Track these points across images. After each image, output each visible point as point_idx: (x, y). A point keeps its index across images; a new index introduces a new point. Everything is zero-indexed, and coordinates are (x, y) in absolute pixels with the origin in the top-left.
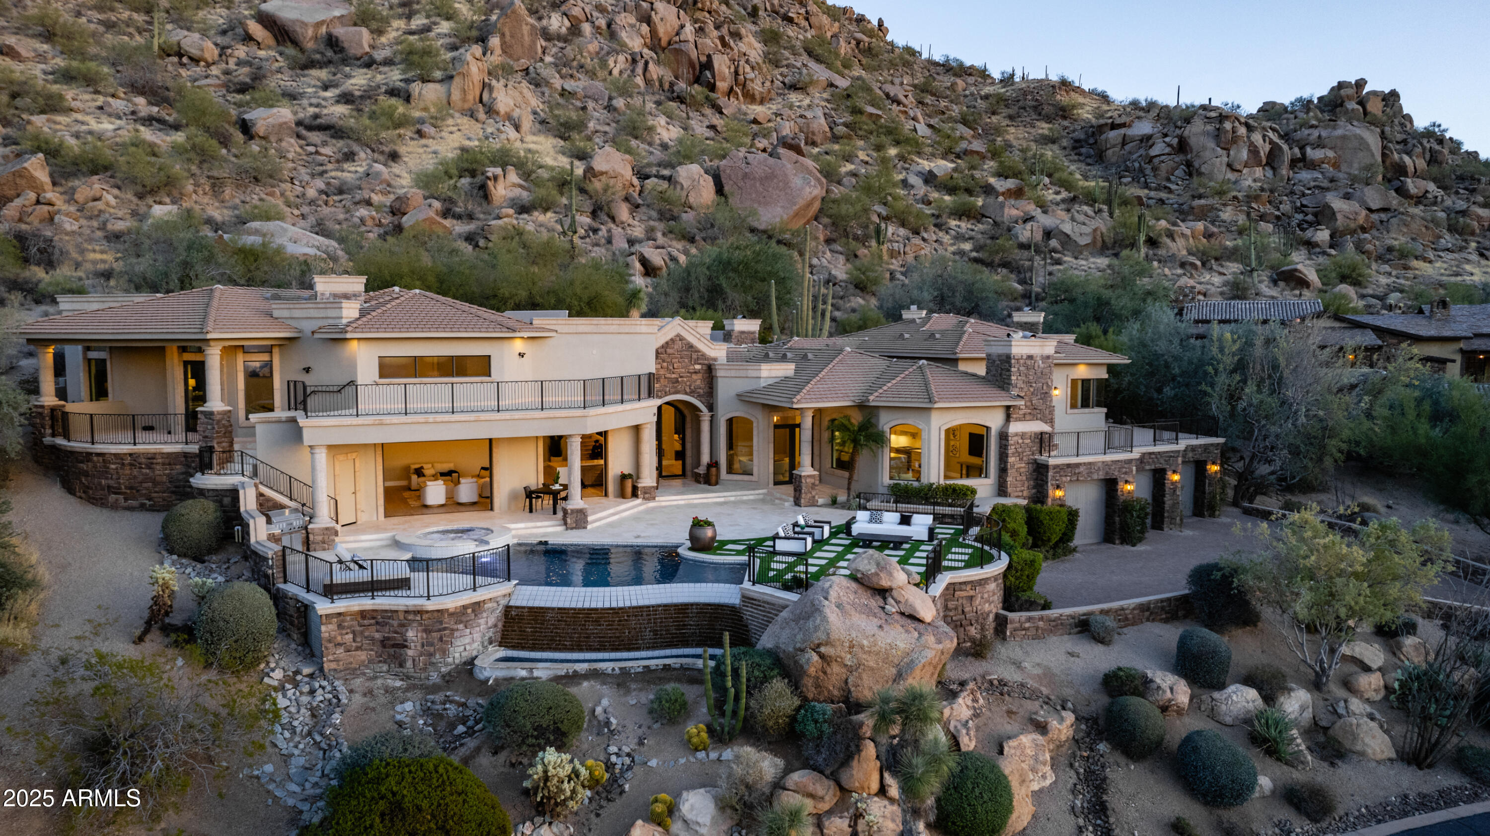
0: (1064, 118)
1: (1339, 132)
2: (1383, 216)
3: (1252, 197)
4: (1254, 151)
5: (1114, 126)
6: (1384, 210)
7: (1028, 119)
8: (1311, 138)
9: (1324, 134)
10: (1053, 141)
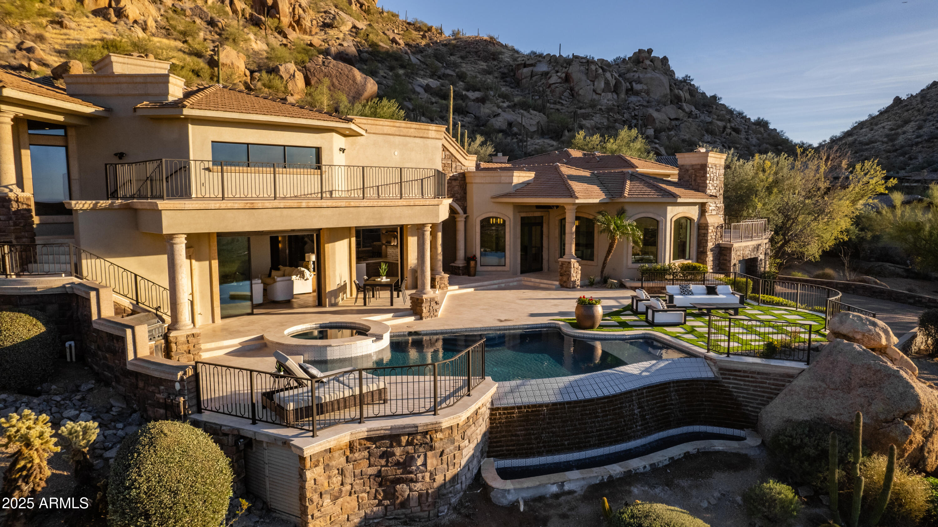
0: (494, 59)
1: (649, 75)
2: (677, 123)
3: (610, 110)
4: (607, 83)
5: (525, 66)
6: (676, 119)
7: (472, 59)
8: (635, 77)
9: (641, 76)
10: (490, 73)
